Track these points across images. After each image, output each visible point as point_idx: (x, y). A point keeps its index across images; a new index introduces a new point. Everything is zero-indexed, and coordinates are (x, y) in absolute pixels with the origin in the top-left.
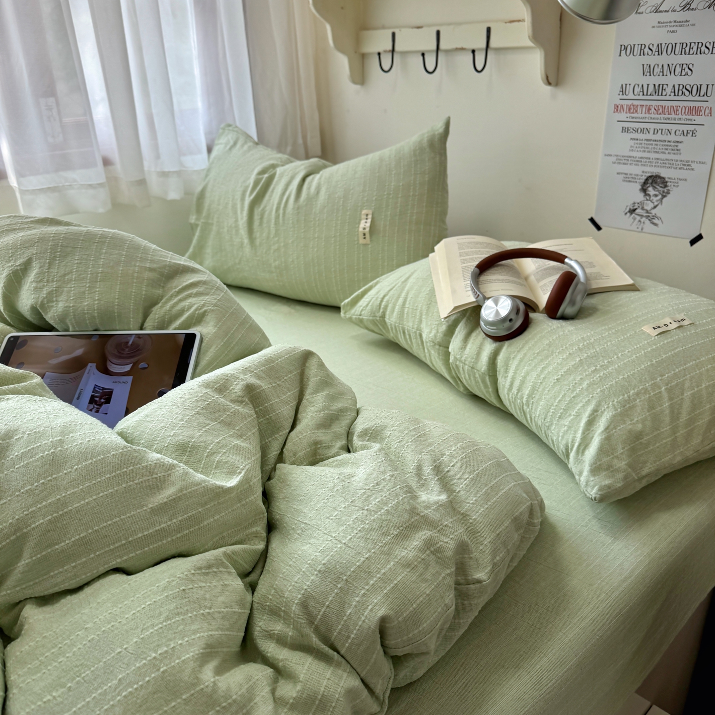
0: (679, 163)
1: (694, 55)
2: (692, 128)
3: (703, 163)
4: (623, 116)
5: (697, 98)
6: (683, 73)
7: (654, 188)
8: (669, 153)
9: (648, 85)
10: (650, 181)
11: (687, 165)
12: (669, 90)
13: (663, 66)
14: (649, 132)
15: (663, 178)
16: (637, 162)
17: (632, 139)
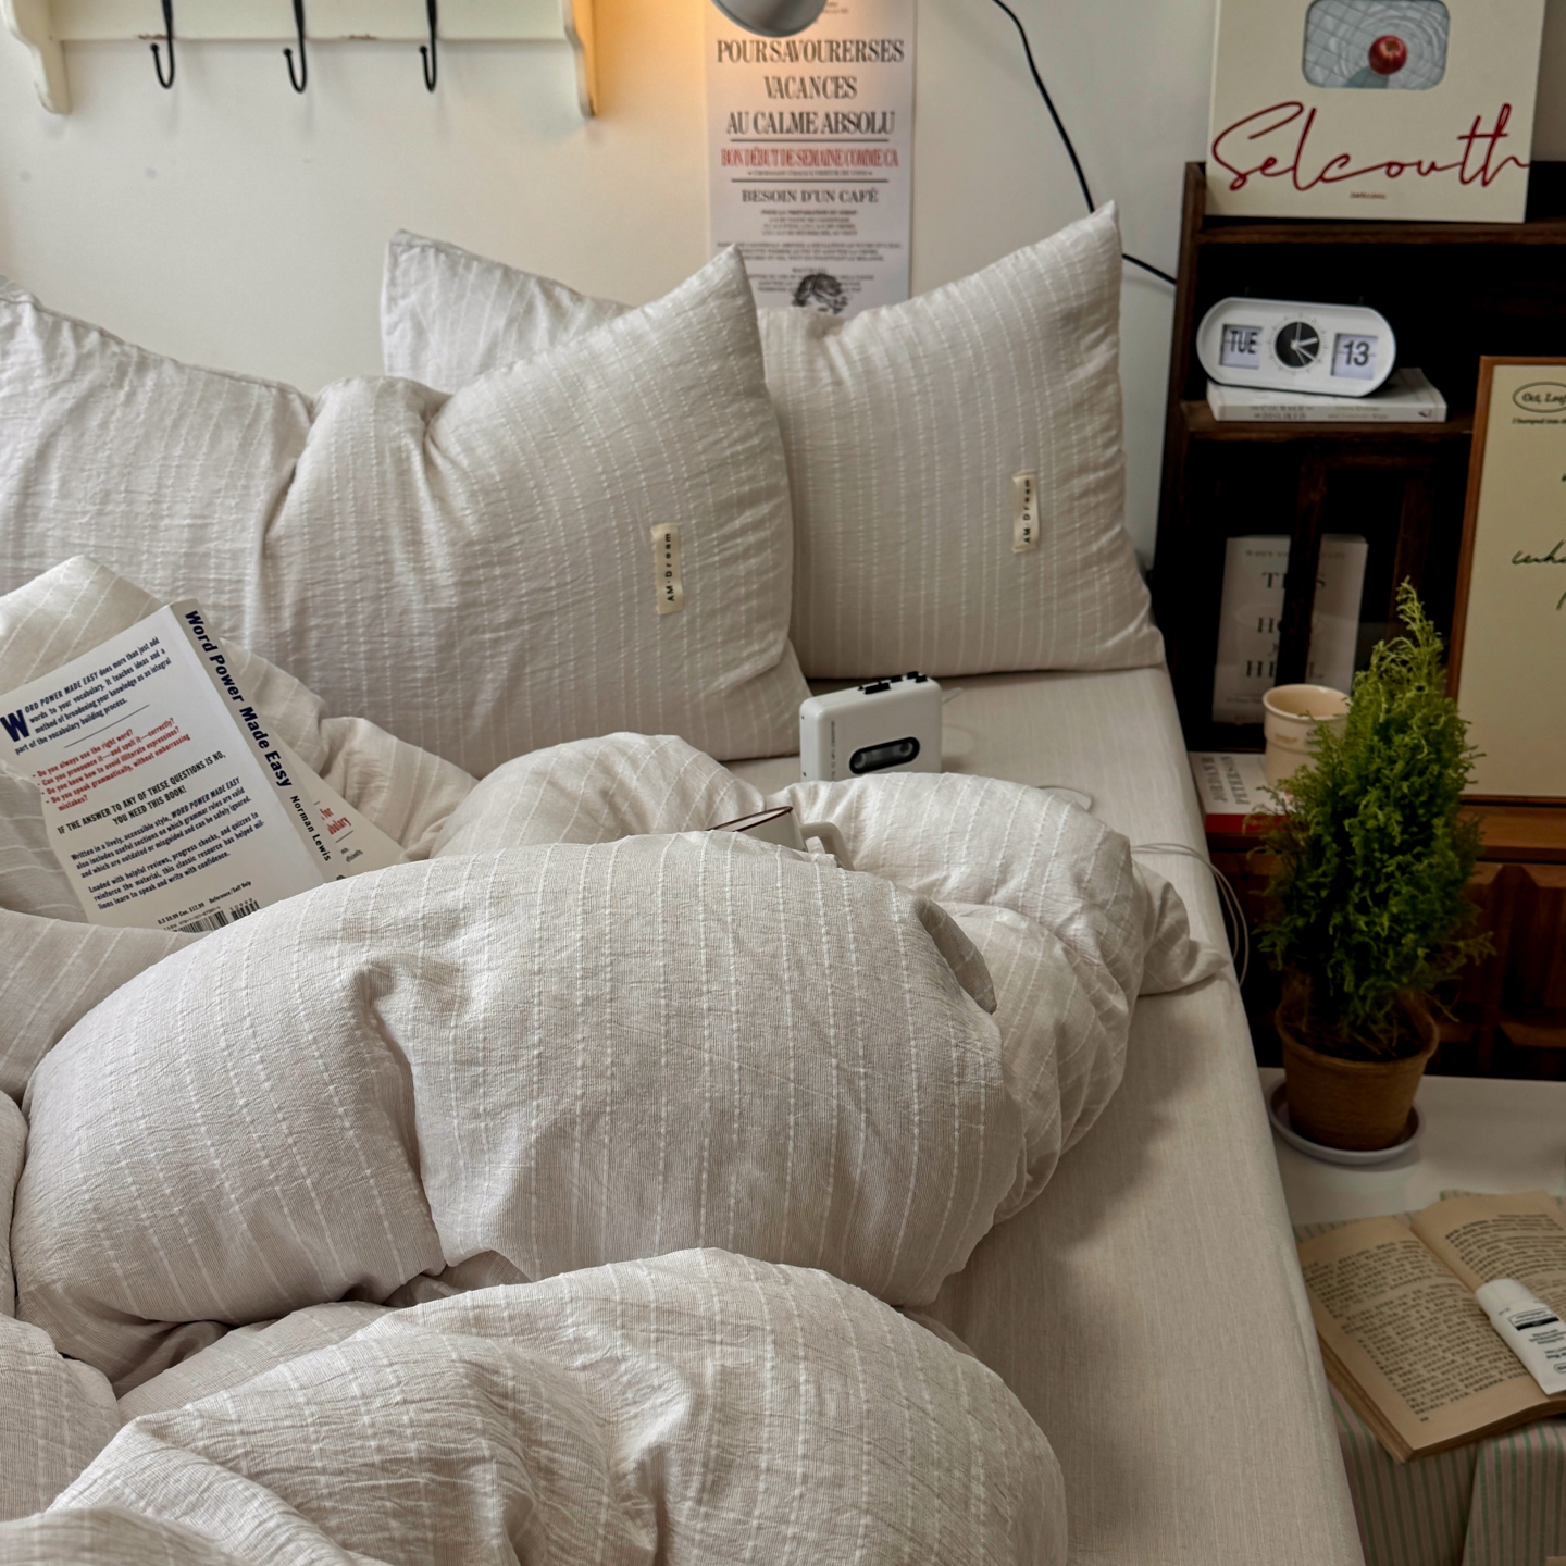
0: (855, 249)
1: (854, 64)
2: (867, 187)
3: (896, 246)
4: (741, 171)
5: (869, 135)
6: (841, 93)
7: (819, 297)
8: (836, 233)
9: (781, 115)
10: (809, 285)
11: (870, 252)
12: (819, 122)
13: (802, 80)
14: (794, 198)
15: (831, 279)
16: (781, 252)
17: (765, 212)
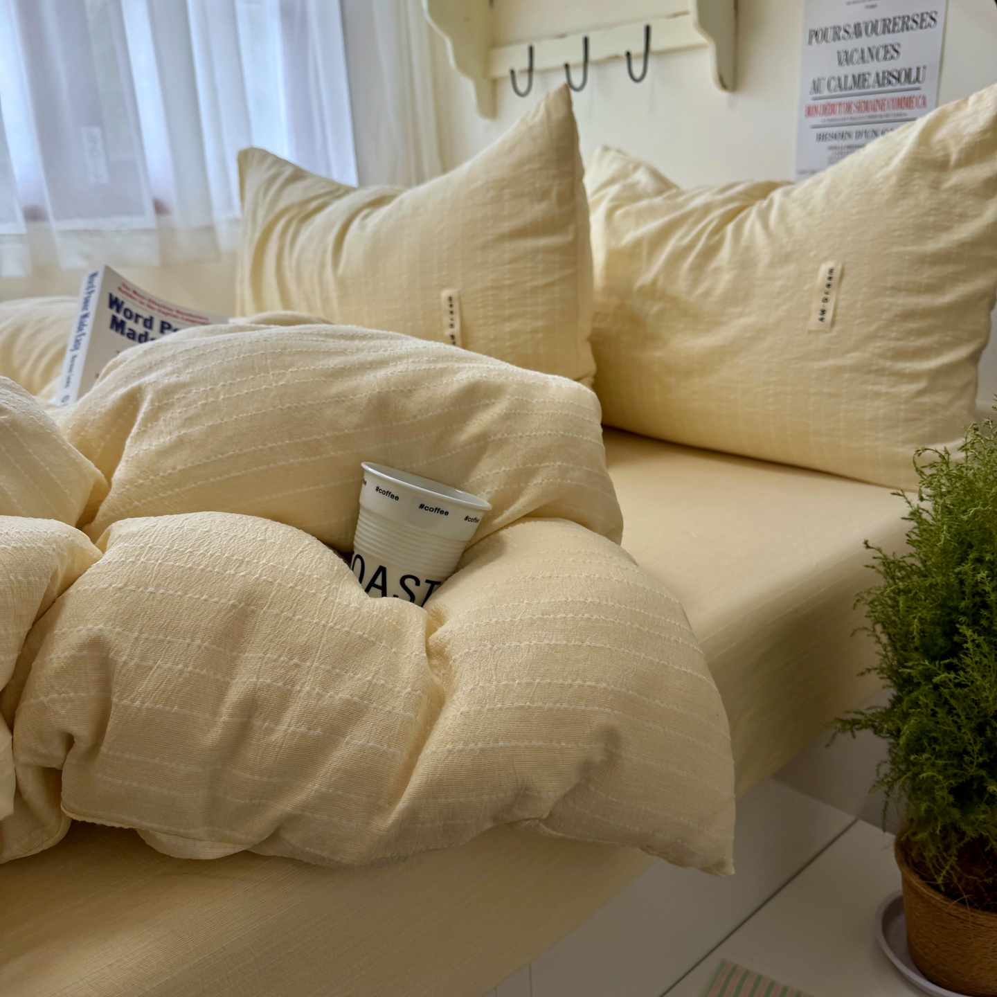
1: (900, 33)
4: (817, 119)
5: (907, 86)
6: (888, 56)
9: (846, 77)
12: (872, 80)
13: (862, 51)
14: (849, 135)
17: (831, 148)
